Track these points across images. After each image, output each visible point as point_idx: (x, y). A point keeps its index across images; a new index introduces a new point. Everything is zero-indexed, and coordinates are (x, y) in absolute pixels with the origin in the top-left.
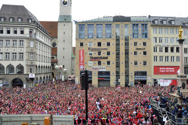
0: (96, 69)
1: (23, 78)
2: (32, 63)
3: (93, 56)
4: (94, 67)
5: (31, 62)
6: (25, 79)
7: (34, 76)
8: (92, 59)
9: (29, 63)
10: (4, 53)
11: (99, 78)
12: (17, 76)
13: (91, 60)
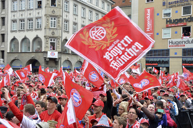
0: (177, 44)
1: (40, 58)
2: (53, 33)
3: (173, 17)
4: (174, 40)
5: (52, 31)
6: (43, 60)
7: (56, 55)
8: (171, 23)
9: (49, 33)
10: (18, 21)
11: (184, 62)
12: (33, 55)
13: (168, 27)
